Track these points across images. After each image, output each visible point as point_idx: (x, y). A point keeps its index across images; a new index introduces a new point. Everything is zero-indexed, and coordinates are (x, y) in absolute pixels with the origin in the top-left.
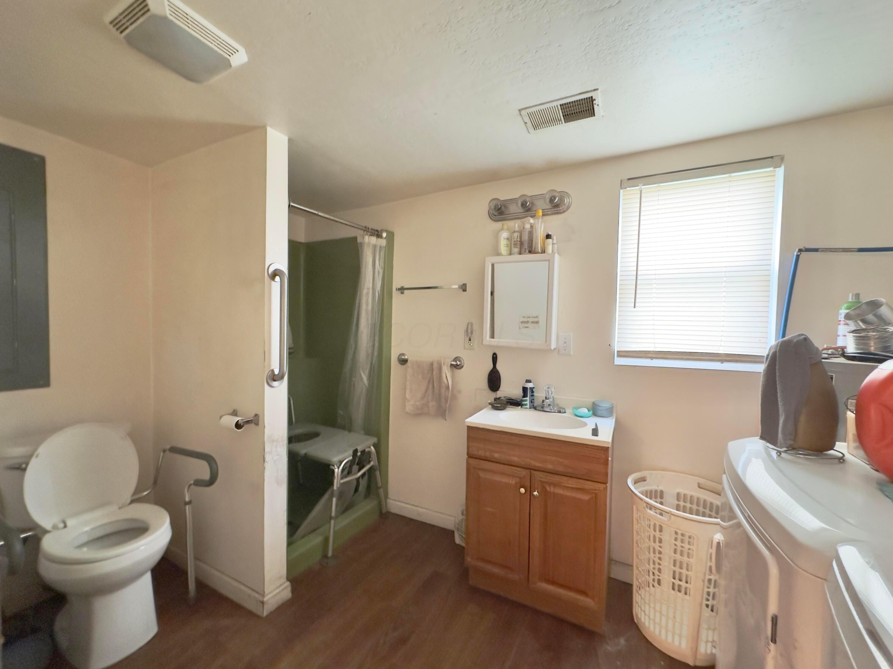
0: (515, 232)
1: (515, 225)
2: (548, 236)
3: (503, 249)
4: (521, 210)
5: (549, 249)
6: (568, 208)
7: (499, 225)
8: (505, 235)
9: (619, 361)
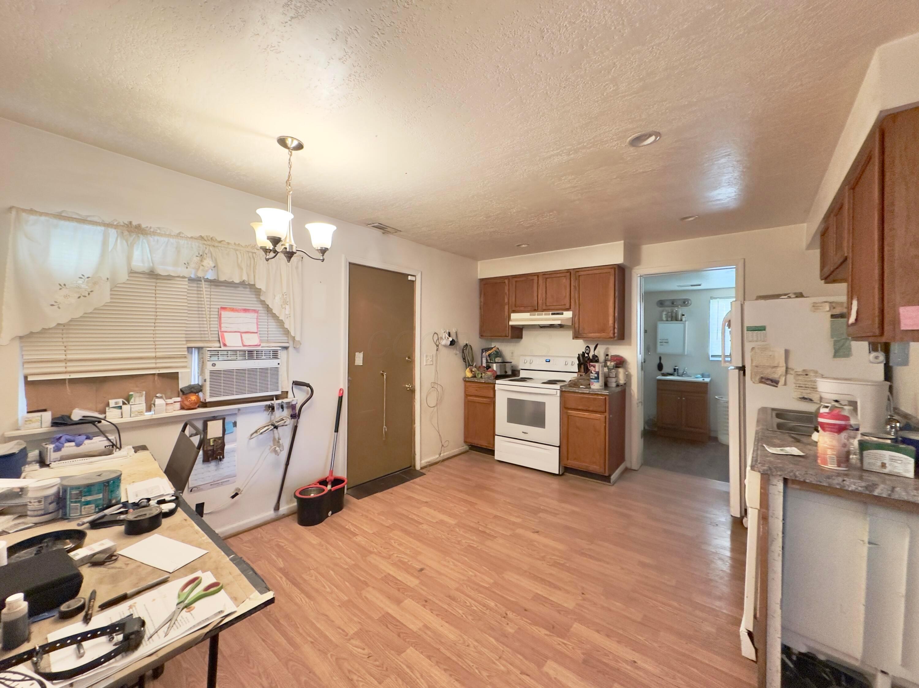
0: (669, 312)
1: (669, 309)
2: (683, 315)
3: (664, 319)
4: (671, 304)
5: (684, 319)
6: (691, 304)
7: (661, 309)
8: (664, 313)
9: (711, 359)
